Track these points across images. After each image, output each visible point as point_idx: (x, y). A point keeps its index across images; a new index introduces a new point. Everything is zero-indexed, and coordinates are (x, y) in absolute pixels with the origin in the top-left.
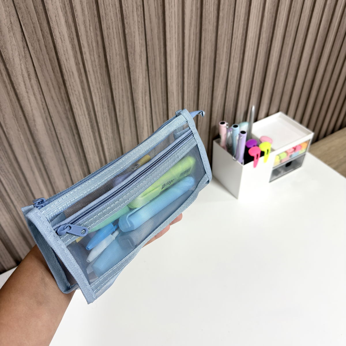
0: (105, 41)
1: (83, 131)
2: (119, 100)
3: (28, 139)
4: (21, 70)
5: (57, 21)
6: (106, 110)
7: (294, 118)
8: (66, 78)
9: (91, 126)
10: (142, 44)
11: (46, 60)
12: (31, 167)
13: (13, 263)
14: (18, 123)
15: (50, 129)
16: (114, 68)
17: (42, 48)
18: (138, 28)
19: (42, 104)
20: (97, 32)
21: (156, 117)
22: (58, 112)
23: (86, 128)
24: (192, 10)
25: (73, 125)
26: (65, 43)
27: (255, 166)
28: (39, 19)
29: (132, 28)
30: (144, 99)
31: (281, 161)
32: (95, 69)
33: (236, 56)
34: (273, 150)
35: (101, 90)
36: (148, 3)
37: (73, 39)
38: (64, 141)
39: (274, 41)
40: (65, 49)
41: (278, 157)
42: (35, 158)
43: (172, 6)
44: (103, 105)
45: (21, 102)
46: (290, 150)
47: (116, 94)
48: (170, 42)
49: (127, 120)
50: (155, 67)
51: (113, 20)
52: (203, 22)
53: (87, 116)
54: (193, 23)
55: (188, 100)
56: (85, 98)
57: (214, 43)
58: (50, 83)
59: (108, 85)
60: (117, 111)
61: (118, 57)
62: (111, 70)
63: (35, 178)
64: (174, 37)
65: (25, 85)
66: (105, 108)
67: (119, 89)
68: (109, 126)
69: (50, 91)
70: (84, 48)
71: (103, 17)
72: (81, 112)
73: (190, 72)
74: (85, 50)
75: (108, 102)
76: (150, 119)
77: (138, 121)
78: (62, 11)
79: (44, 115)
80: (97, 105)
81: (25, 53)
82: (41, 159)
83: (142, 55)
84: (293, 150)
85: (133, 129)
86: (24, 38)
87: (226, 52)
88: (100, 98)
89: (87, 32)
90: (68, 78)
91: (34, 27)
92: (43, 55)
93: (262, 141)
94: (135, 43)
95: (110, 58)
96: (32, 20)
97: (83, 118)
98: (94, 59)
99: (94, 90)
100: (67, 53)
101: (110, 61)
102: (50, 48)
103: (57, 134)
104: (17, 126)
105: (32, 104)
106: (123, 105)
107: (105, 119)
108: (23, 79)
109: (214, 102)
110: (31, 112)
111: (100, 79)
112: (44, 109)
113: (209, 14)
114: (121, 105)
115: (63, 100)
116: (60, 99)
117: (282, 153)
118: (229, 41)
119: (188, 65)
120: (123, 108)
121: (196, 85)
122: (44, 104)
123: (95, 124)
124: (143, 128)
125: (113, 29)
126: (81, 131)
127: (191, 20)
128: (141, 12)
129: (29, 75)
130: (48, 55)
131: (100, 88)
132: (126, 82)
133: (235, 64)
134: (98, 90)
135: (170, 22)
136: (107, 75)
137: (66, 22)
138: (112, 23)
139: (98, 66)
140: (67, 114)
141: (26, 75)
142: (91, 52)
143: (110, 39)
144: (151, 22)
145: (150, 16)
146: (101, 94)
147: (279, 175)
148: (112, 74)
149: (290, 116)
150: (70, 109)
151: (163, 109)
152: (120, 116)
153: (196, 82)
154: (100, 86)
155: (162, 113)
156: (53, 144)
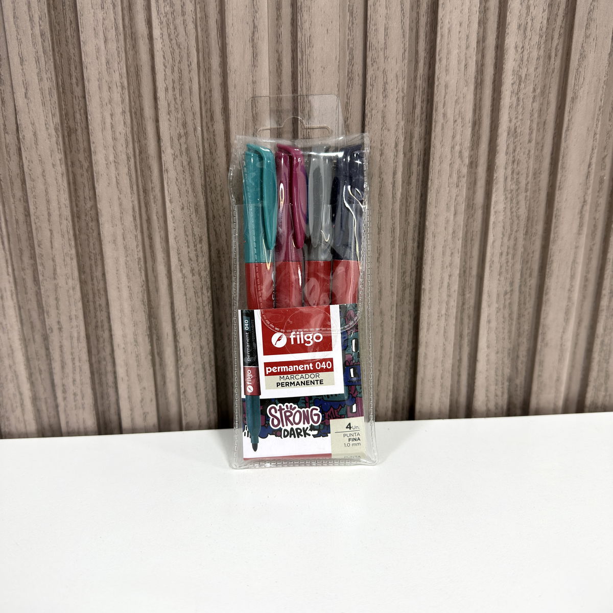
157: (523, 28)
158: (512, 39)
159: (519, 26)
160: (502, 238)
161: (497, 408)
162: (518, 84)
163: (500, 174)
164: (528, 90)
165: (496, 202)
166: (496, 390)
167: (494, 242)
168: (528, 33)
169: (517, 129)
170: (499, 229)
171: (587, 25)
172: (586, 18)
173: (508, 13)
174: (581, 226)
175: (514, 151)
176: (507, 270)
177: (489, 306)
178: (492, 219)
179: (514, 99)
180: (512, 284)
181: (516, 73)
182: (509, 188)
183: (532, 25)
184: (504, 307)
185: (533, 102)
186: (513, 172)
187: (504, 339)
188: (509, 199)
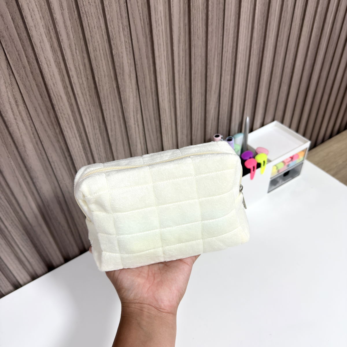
0: (92, 64)
1: (75, 152)
2: (111, 120)
3: (19, 164)
4: (7, 98)
5: (42, 46)
6: (98, 131)
7: (290, 127)
8: (54, 102)
9: (83, 148)
10: (130, 64)
11: (32, 86)
12: (24, 192)
13: (11, 288)
14: (7, 149)
15: (40, 153)
16: (103, 89)
17: (28, 74)
18: (126, 48)
19: (32, 130)
20: (83, 54)
21: (149, 134)
22: (48, 136)
23: (77, 149)
24: (180, 27)
25: (64, 147)
26: (51, 68)
27: (252, 178)
28: (23, 46)
29: (120, 48)
30: (135, 117)
31: (278, 171)
32: (84, 92)
33: (227, 69)
34: (269, 161)
35: (91, 112)
36: (134, 23)
37: (60, 63)
38: (56, 164)
39: (265, 52)
40: (52, 74)
41: (275, 167)
42: (28, 182)
43: (159, 25)
44: (94, 126)
45: (10, 129)
46: (287, 159)
47: (107, 114)
48: (159, 60)
49: (120, 139)
50: (145, 85)
51: (100, 42)
52: (191, 38)
53: (78, 138)
54: (182, 39)
55: (180, 115)
56: (75, 120)
57: (204, 58)
58: (38, 109)
59: (99, 107)
60: (109, 131)
61: (107, 78)
62: (100, 92)
63: (29, 203)
64: (163, 55)
65: (13, 112)
66: (97, 129)
67: (109, 109)
68: (102, 146)
69: (38, 116)
70: (71, 71)
71: (89, 40)
72: (72, 135)
73: (181, 88)
74: (73, 73)
75: (100, 123)
76: (143, 136)
77: (131, 139)
78: (46, 37)
79: (34, 140)
80: (88, 127)
81: (11, 81)
82: (34, 183)
83: (132, 75)
84: (290, 159)
85: (127, 147)
86: (9, 66)
87: (217, 66)
88: (90, 120)
89: (73, 55)
90: (57, 102)
91: (19, 54)
92: (29, 81)
93: (258, 152)
94: (123, 63)
95: (99, 80)
96: (16, 48)
97: (74, 140)
98: (82, 81)
99: (84, 112)
100: (54, 77)
101: (99, 83)
102: (37, 74)
103: (49, 158)
104: (6, 153)
105: (21, 130)
106: (115, 125)
107: (97, 140)
108: (11, 106)
109: (207, 115)
110: (20, 138)
111: (89, 101)
112: (33, 134)
113: (197, 30)
114: (113, 125)
115: (52, 124)
116: (50, 123)
117: (278, 163)
118: (220, 55)
119: (179, 81)
120: (115, 128)
121: (188, 100)
122: (34, 129)
123: (87, 145)
124: (136, 146)
125: (100, 51)
126: (73, 153)
127: (179, 37)
128: (127, 32)
129: (16, 102)
130: (35, 80)
131: (90, 110)
132: (117, 102)
133: (227, 77)
134: (88, 112)
135: (158, 40)
136: (96, 96)
137: (51, 47)
138: (99, 45)
139: (87, 88)
140: (58, 137)
141: (13, 102)
142: (79, 75)
143: (97, 61)
144: (138, 42)
145: (137, 35)
146: (92, 116)
147: (278, 185)
148: (101, 95)
149: (285, 125)
150: (61, 133)
151: (156, 126)
152: (112, 135)
153: (188, 97)
154: (90, 107)
155: (154, 130)
156: (45, 168)
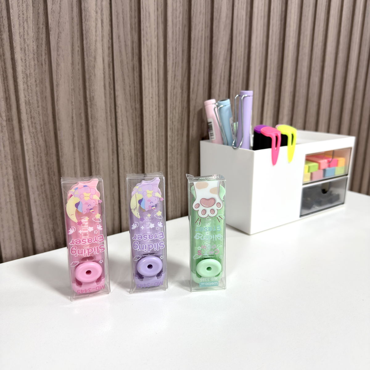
7: (328, 131)
21: (120, 47)
49: (67, 27)
76: (109, 48)
77: (86, 39)
107: (24, 5)
124: (95, 58)
151: (133, 42)
157: (23, 50)
158: (18, 56)
159: (21, 49)
160: (33, 157)
161: (49, 247)
162: (26, 78)
163: (25, 124)
164: (32, 81)
165: (26, 139)
166: (47, 237)
167: (29, 159)
168: (27, 52)
169: (30, 101)
170: (30, 153)
171: (57, 49)
172: (56, 46)
173: (14, 42)
174: (74, 147)
175: (31, 112)
176: (39, 174)
177: (34, 193)
178: (25, 148)
179: (25, 86)
180: (44, 180)
181: (24, 72)
182: (32, 132)
183: (28, 49)
184: (42, 193)
185: (36, 87)
186: (32, 123)
187: (45, 209)
188: (33, 137)
